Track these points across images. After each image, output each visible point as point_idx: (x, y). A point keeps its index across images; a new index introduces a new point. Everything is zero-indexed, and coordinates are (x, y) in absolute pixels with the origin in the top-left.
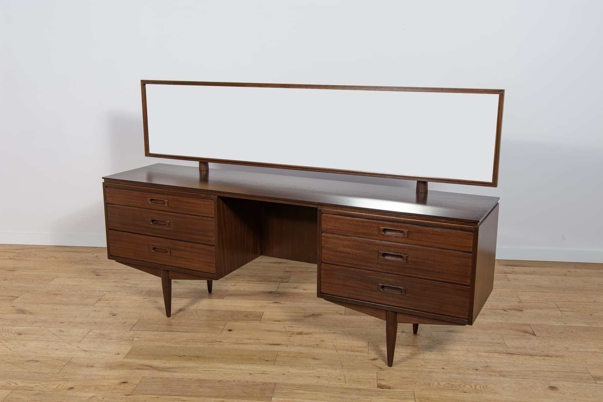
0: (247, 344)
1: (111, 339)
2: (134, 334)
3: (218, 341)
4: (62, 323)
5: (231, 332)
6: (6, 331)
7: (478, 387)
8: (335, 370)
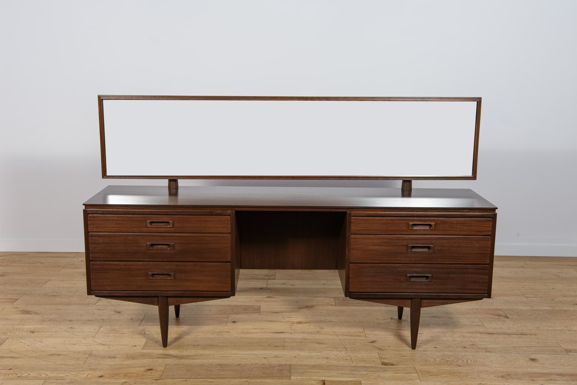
0: (253, 333)
1: (124, 334)
2: (145, 329)
3: (225, 332)
4: (70, 321)
5: (235, 323)
6: (18, 330)
7: (469, 361)
8: (340, 352)
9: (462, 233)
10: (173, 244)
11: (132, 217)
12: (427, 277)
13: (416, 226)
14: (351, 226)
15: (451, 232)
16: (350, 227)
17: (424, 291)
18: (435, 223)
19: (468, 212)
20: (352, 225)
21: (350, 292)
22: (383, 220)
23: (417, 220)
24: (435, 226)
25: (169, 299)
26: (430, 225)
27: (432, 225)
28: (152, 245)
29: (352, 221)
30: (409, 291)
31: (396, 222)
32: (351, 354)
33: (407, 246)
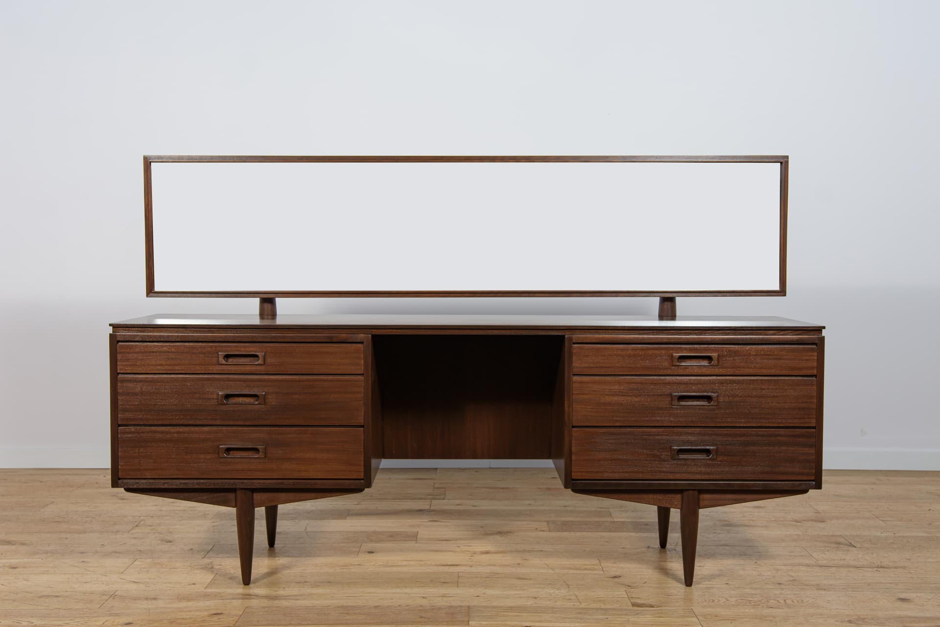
4: (82, 553)
5: (373, 554)
7: (788, 602)
8: (558, 590)
9: (764, 372)
10: (264, 393)
11: (193, 347)
12: (708, 452)
13: (686, 360)
14: (573, 360)
15: (747, 370)
16: (571, 362)
17: (704, 477)
18: (718, 355)
19: (774, 335)
20: (574, 358)
21: (573, 480)
22: (627, 349)
23: (685, 349)
24: (718, 360)
25: (255, 495)
26: (709, 358)
27: (713, 357)
28: (227, 396)
29: (575, 351)
30: (678, 476)
31: (650, 352)
32: (577, 593)
33: (671, 395)
